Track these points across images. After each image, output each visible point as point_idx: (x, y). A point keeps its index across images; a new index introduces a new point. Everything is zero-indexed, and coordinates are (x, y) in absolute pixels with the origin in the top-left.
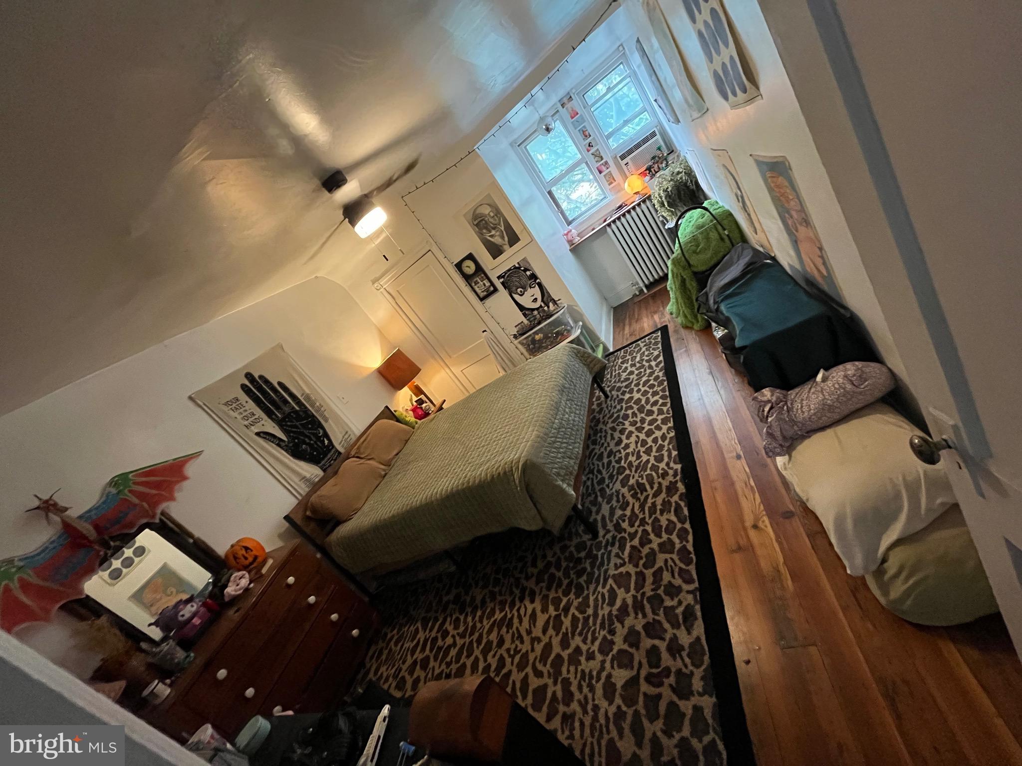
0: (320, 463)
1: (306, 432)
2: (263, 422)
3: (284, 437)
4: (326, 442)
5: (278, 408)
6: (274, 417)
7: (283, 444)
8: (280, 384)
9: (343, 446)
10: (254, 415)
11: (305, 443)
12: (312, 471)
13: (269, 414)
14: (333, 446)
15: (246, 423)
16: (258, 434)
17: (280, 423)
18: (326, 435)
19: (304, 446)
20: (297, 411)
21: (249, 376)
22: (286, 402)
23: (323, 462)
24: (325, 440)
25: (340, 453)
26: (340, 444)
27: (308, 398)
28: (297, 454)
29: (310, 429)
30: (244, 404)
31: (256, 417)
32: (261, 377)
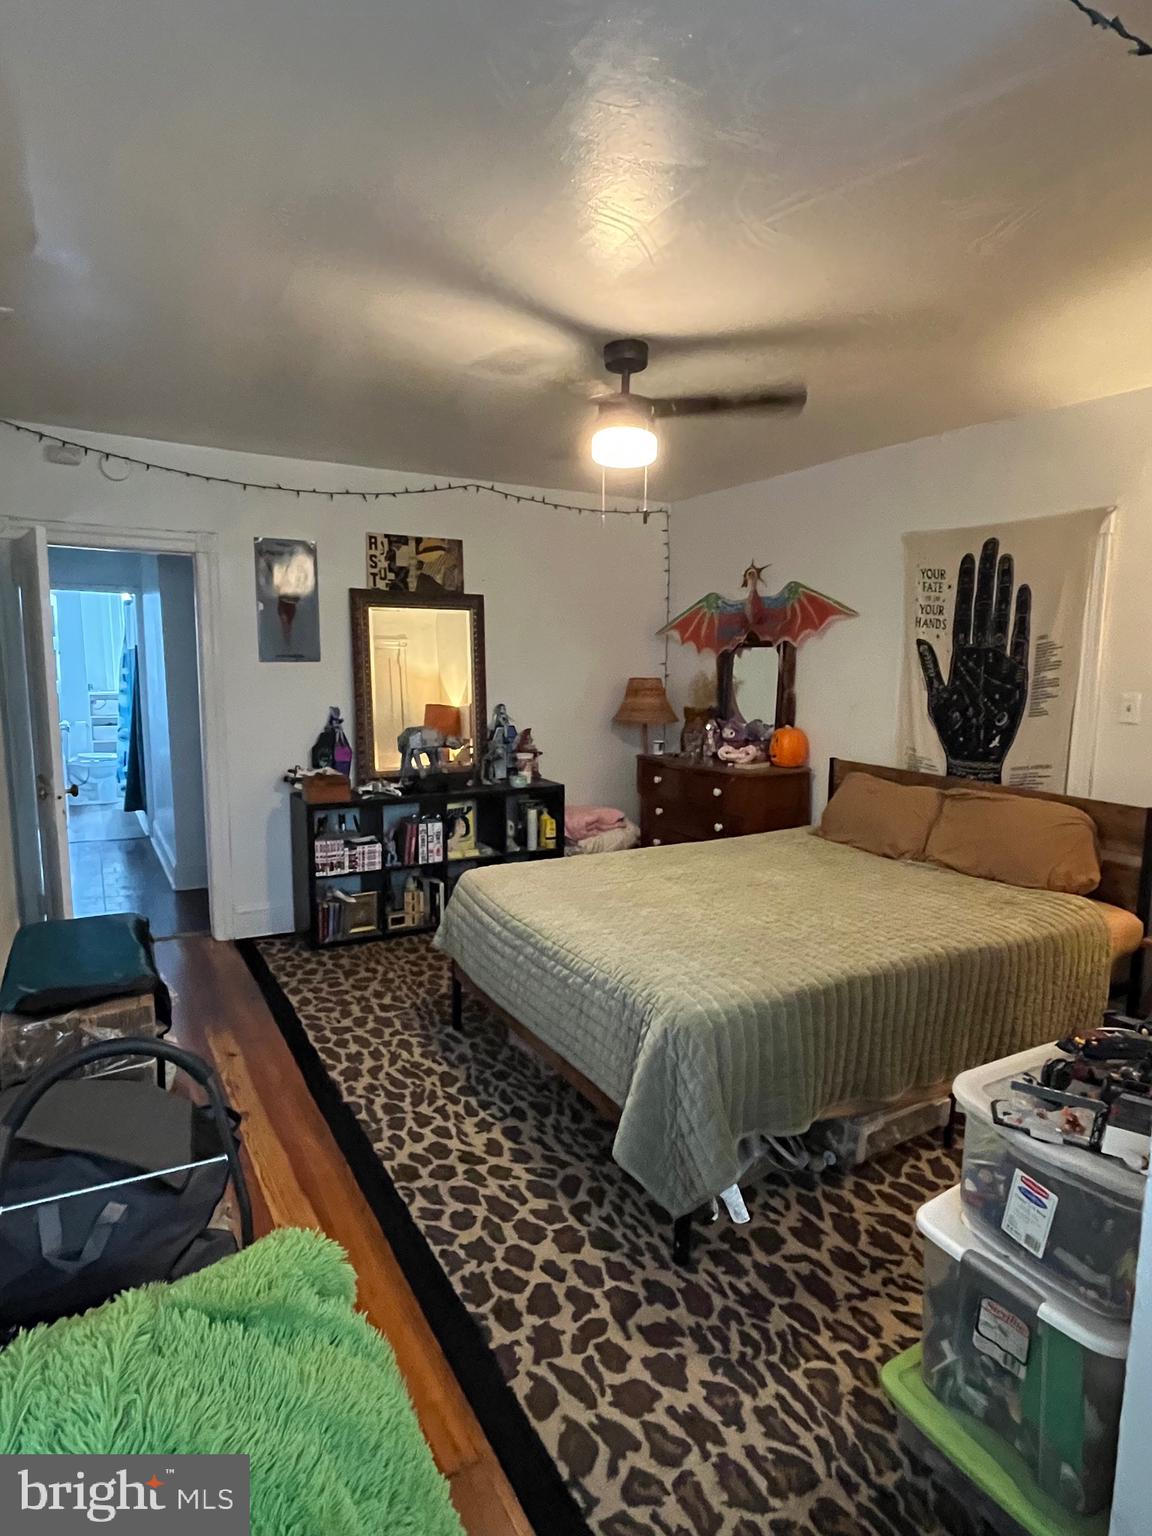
0: (956, 758)
1: (983, 700)
2: (942, 633)
3: (945, 677)
4: (995, 743)
5: (981, 628)
6: (962, 636)
7: (936, 684)
8: (1025, 591)
9: (1013, 777)
10: (941, 612)
11: (963, 713)
12: (933, 756)
13: (960, 626)
14: (1000, 760)
15: (923, 617)
16: (920, 643)
17: (960, 653)
18: (1008, 736)
19: (957, 714)
20: (1004, 655)
21: (991, 546)
22: (1002, 627)
23: (958, 762)
24: (997, 739)
25: (998, 780)
26: (1013, 769)
27: (1045, 649)
28: (940, 714)
29: (994, 701)
30: (945, 587)
31: (941, 618)
32: (1007, 559)
